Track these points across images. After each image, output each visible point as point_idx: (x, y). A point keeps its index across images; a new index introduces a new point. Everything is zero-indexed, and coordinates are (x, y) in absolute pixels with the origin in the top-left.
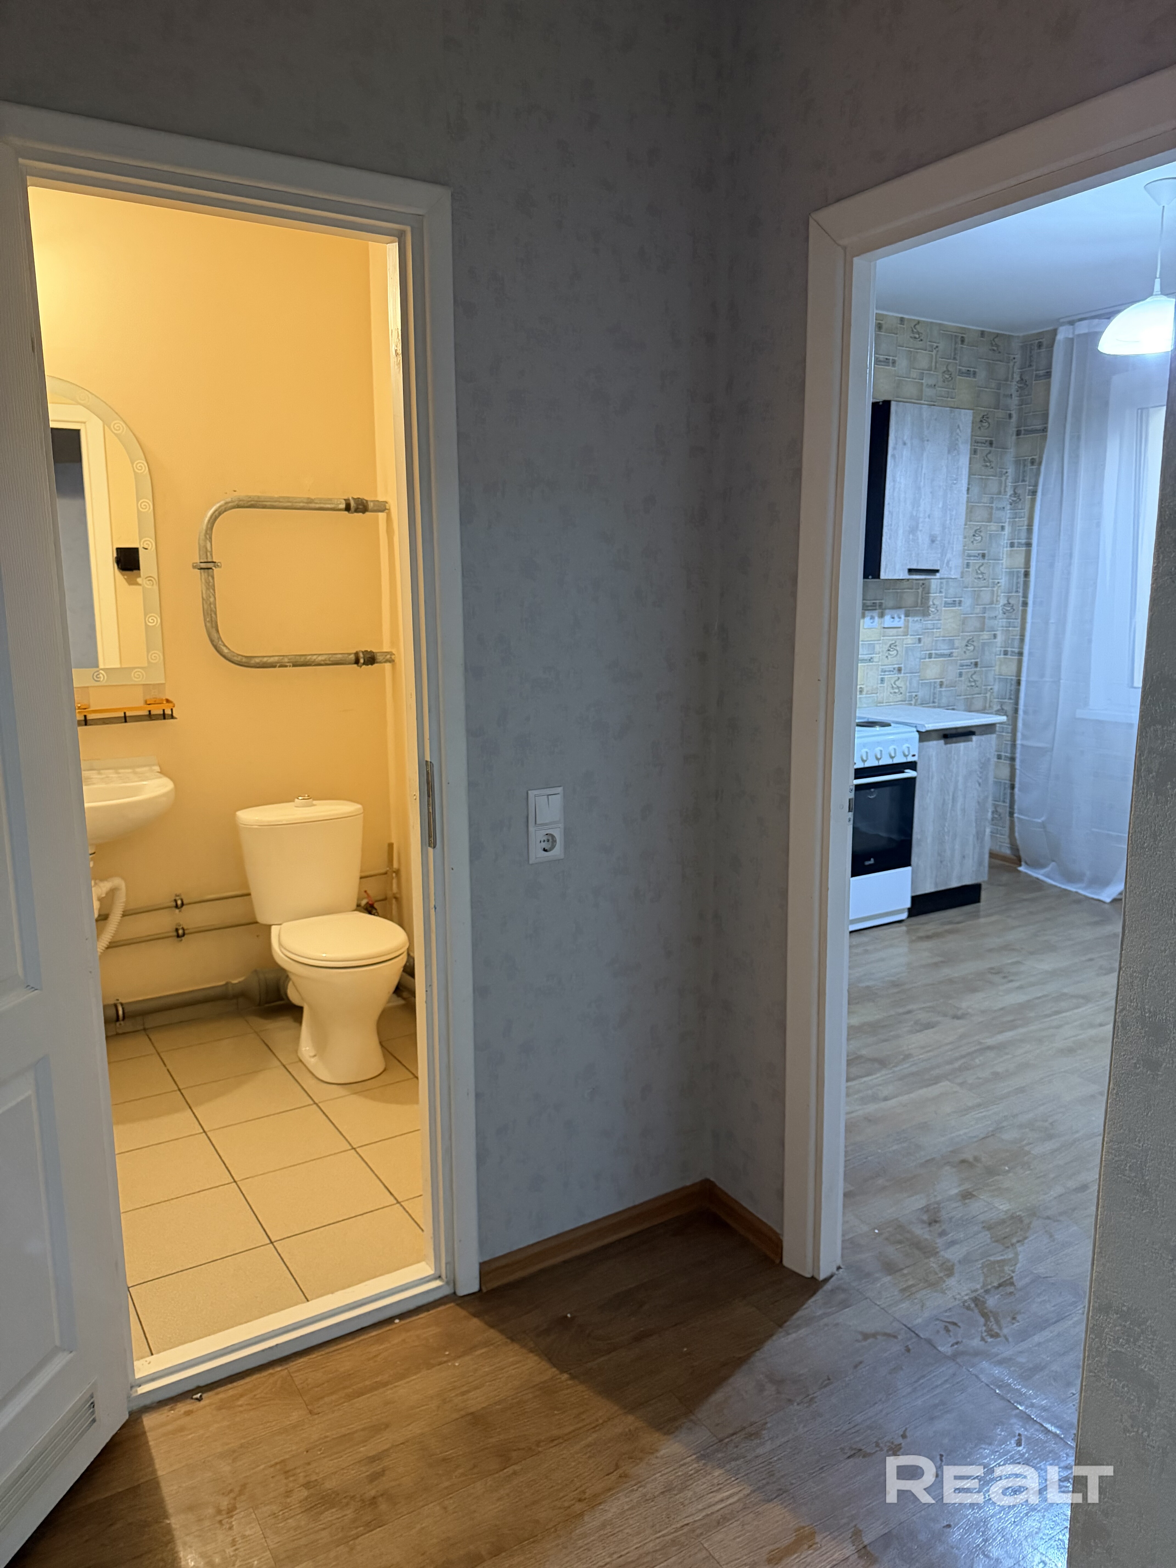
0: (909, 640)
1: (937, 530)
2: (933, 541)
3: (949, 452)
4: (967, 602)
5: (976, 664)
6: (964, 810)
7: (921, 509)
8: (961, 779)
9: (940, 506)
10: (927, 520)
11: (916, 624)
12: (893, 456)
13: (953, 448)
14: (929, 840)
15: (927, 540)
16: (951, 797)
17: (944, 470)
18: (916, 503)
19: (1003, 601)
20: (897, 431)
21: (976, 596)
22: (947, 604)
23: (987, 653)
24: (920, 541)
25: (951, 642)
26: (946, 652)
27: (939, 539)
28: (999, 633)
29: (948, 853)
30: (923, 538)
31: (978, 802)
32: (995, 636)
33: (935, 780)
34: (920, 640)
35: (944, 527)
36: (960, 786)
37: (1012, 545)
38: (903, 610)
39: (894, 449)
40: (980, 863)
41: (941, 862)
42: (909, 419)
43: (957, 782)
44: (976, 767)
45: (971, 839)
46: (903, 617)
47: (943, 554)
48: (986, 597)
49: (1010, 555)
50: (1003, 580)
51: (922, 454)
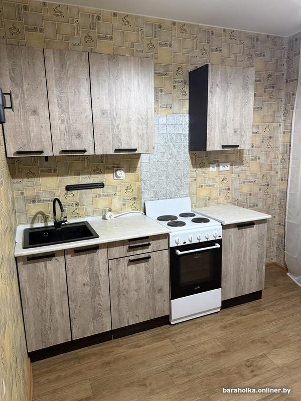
0: (233, 176)
1: (238, 126)
2: (235, 132)
3: (243, 89)
4: (263, 158)
5: (268, 185)
6: (250, 259)
7: (228, 116)
8: (248, 245)
9: (239, 115)
10: (232, 122)
11: (236, 169)
12: (211, 91)
13: (245, 87)
14: (232, 274)
15: (232, 132)
16: (243, 254)
17: (240, 97)
18: (225, 114)
19: (280, 157)
20: (212, 79)
21: (267, 155)
22: (252, 159)
23: (273, 180)
24: (228, 132)
25: (255, 176)
26: (252, 180)
27: (239, 131)
28: (279, 171)
29: (242, 279)
30: (230, 131)
31: (258, 255)
32: (277, 173)
33: (233, 247)
34: (239, 176)
35: (241, 125)
36: (248, 248)
37: (284, 132)
38: (229, 163)
39: (212, 88)
40: (260, 282)
41: (239, 284)
42: (219, 72)
43: (246, 247)
44: (256, 239)
45: (255, 272)
46: (229, 166)
47: (241, 137)
48: (272, 156)
49: (283, 137)
50: (281, 148)
51: (228, 91)
